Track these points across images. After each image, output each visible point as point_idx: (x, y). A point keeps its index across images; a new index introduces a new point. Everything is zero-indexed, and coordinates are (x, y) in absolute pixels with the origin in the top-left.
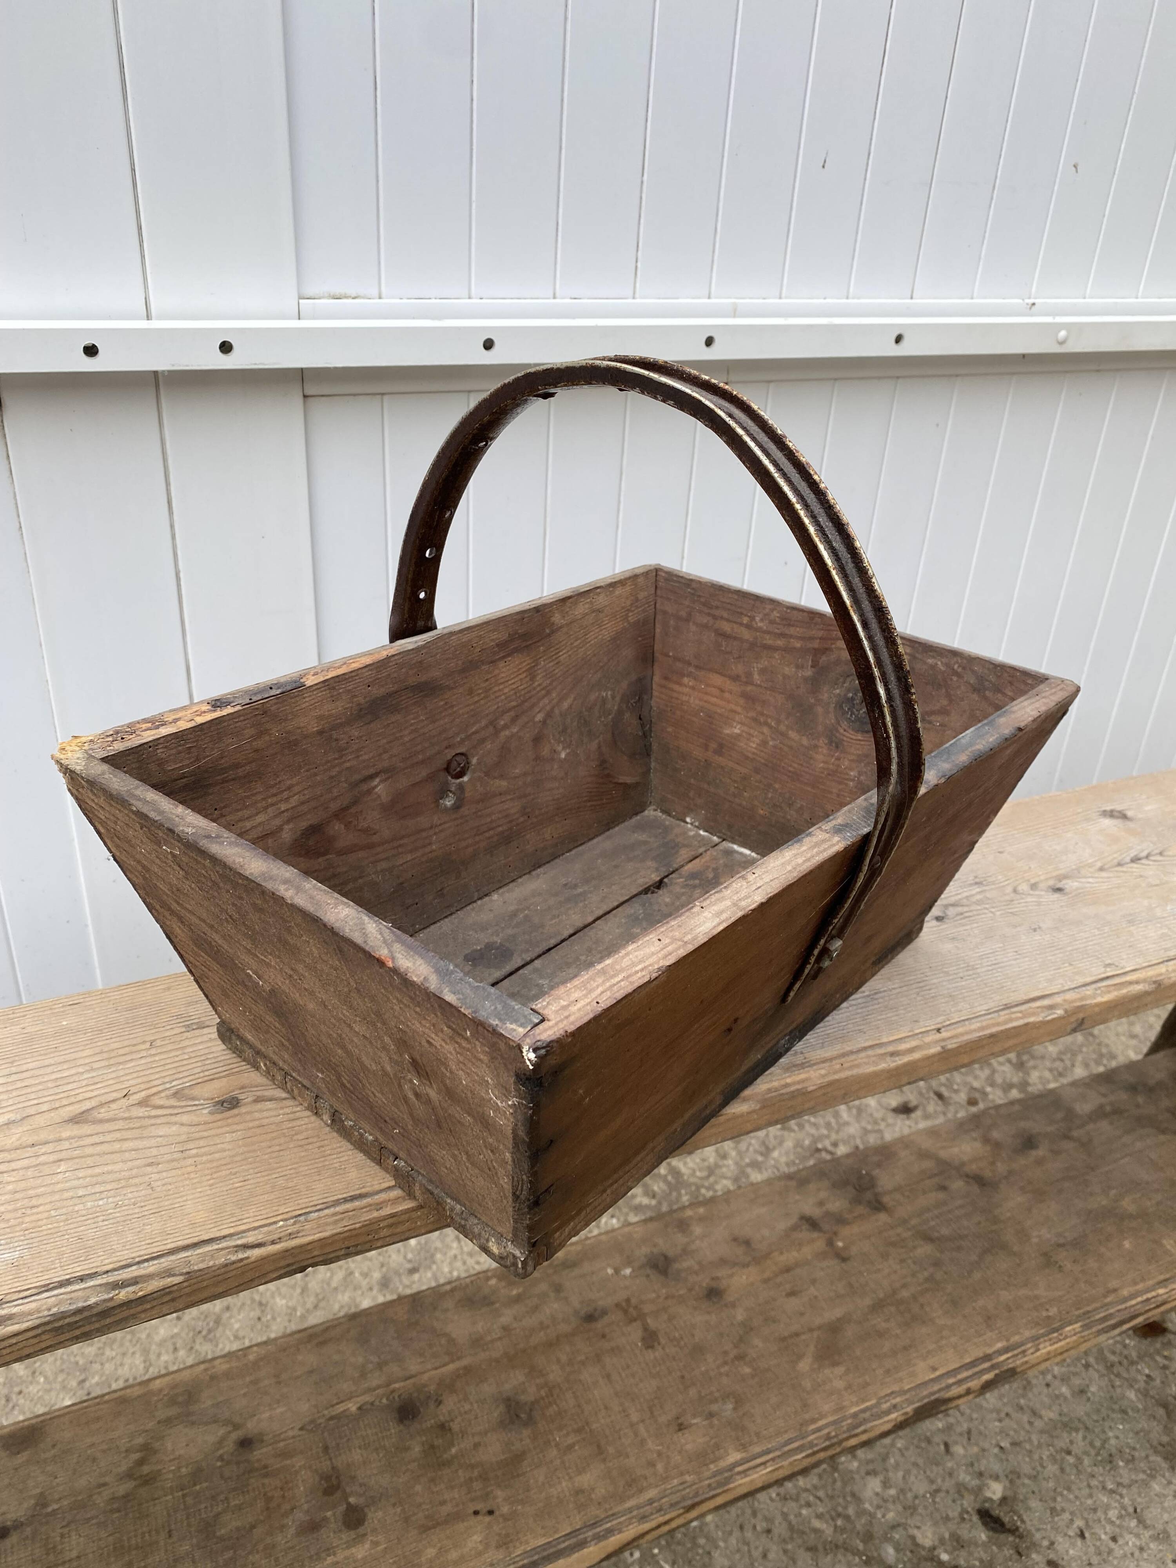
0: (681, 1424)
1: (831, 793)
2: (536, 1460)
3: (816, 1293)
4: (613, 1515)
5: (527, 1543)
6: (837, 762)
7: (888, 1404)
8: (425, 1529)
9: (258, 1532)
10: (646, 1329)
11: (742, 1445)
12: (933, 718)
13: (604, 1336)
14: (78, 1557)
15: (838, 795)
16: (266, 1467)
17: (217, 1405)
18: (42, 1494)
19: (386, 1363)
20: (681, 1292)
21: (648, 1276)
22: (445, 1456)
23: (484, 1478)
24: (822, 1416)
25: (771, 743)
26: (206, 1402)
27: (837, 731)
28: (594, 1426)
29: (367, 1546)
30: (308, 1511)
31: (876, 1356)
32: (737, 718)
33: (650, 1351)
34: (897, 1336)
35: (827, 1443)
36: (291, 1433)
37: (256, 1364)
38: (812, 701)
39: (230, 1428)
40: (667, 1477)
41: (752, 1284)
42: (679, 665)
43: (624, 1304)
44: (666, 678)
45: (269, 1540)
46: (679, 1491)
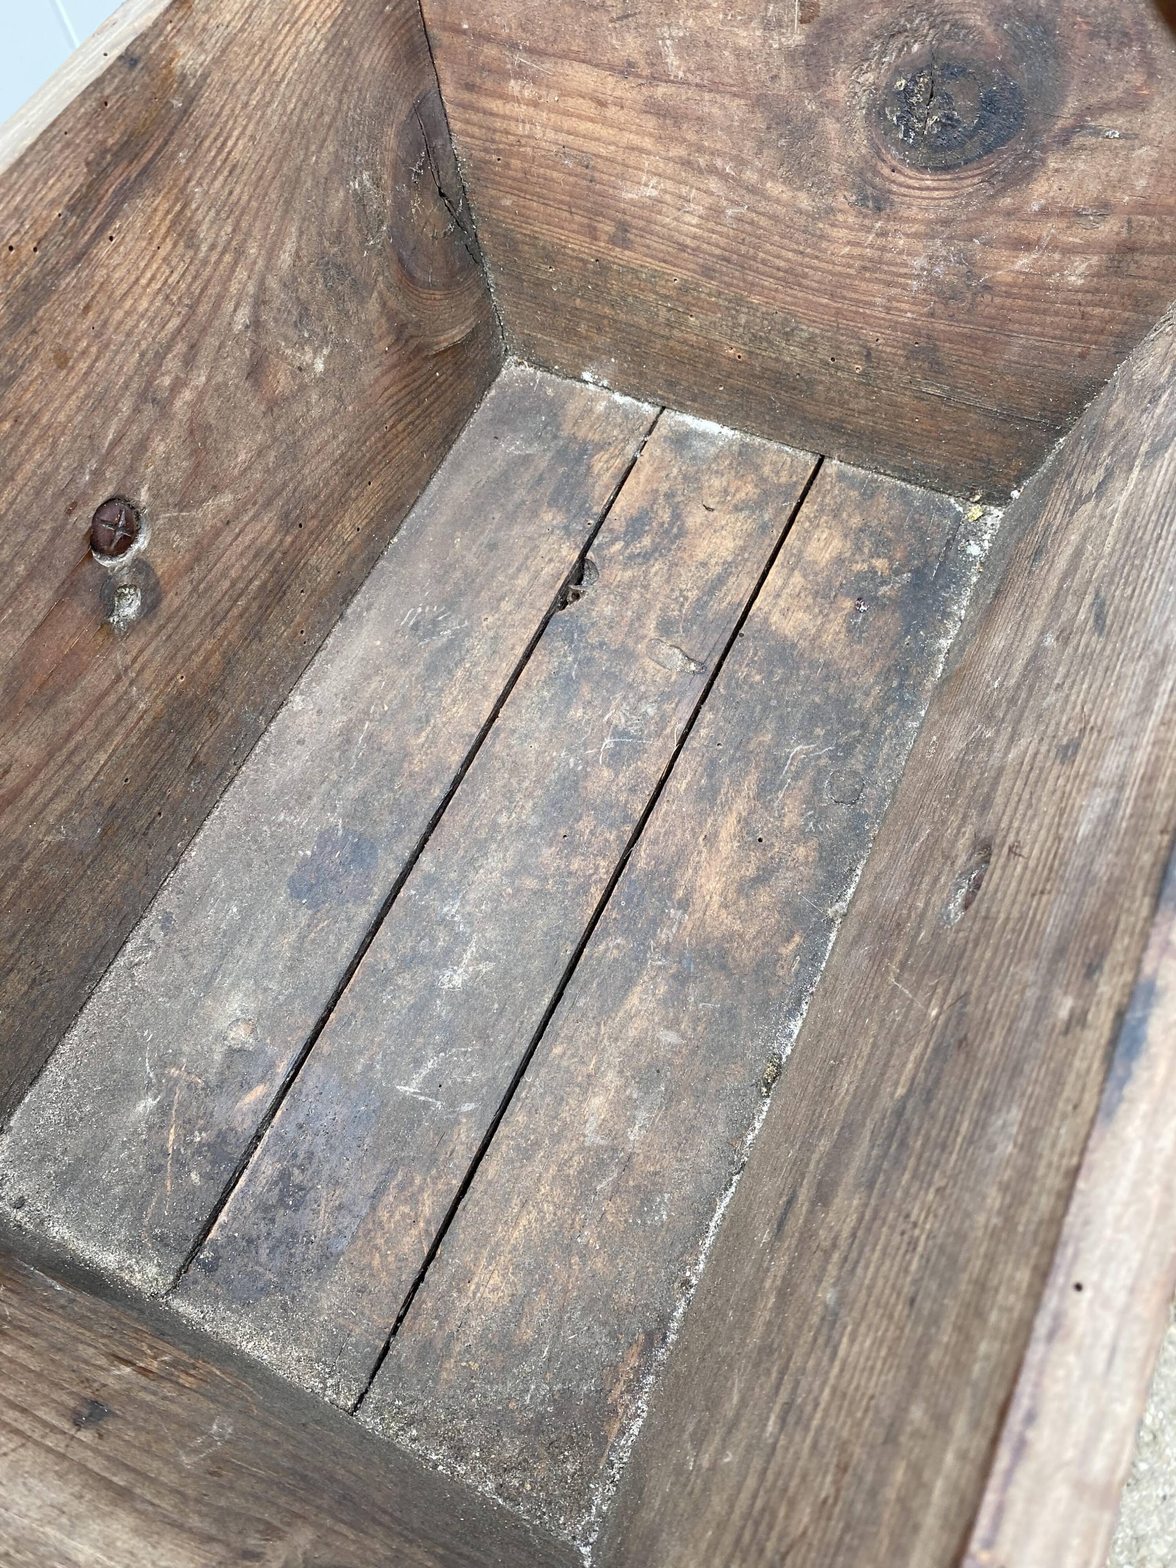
1: (872, 304)
6: (881, 241)
12: (1104, 121)
15: (888, 310)
25: (729, 212)
27: (876, 173)
32: (646, 163)
38: (811, 107)
42: (490, 51)
44: (470, 87)
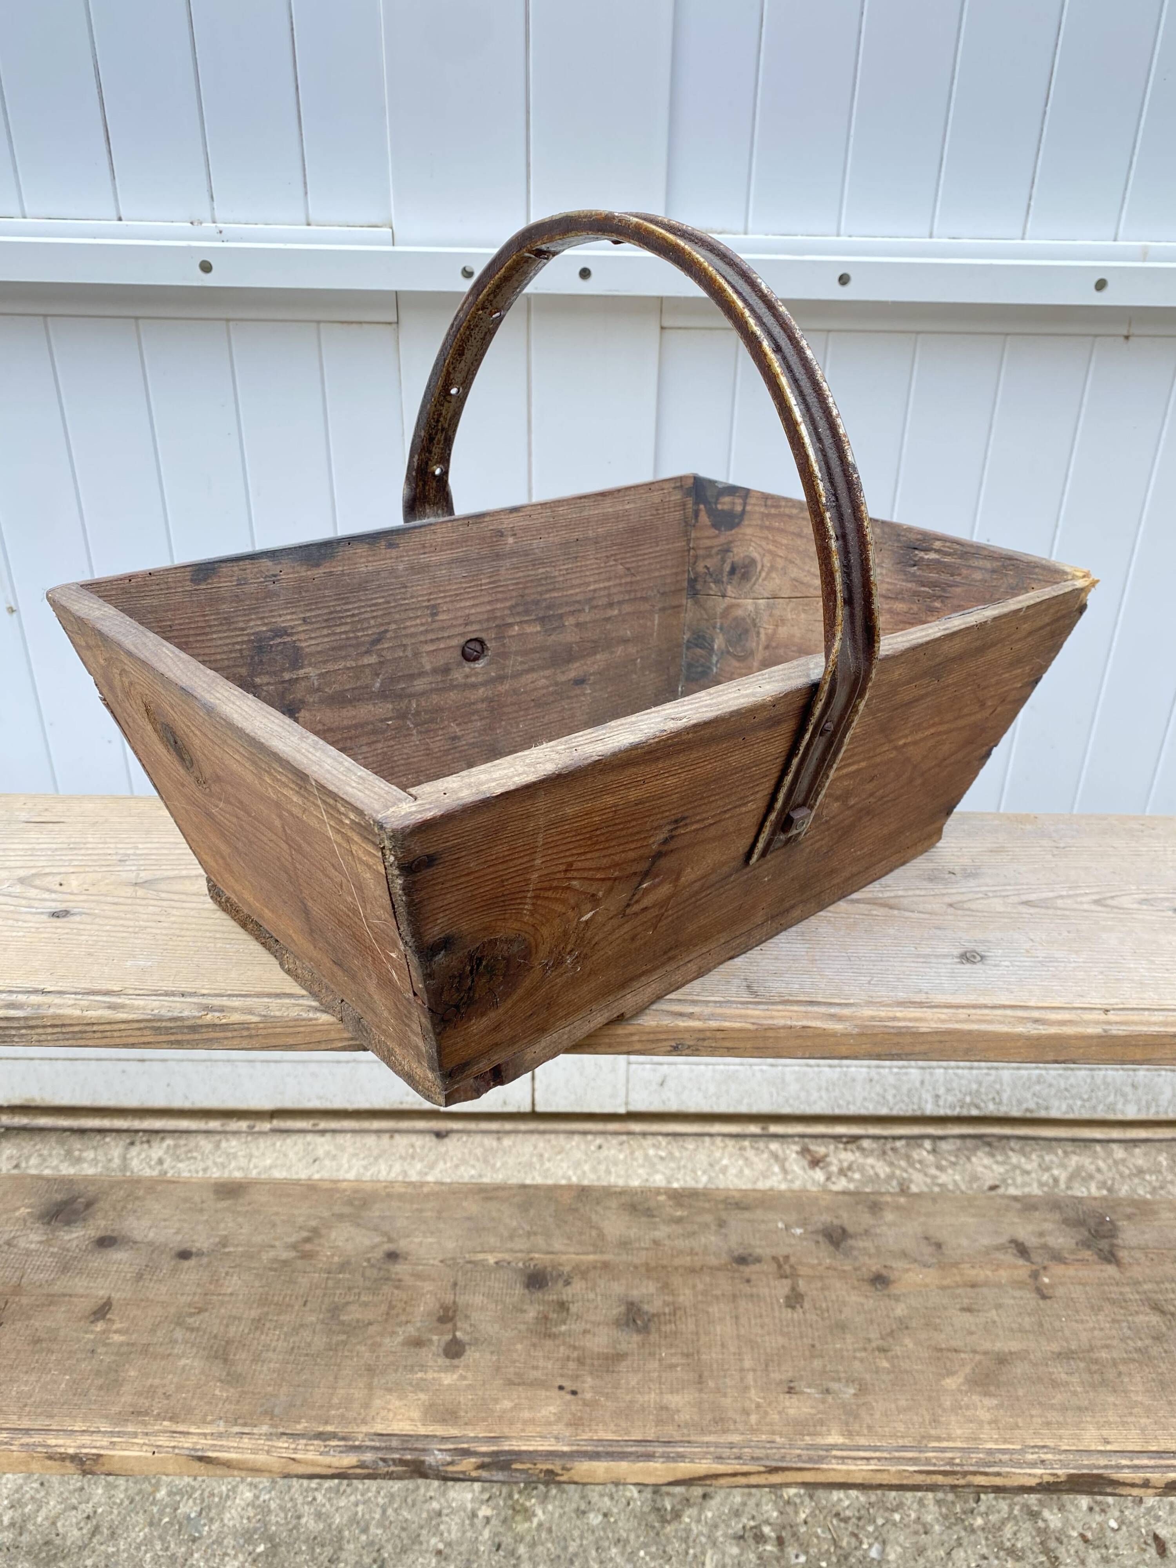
0: (791, 1388)
2: (635, 1365)
3: (996, 1318)
4: (689, 1442)
5: (596, 1431)
7: (1035, 1456)
8: (510, 1383)
9: (372, 1329)
10: (793, 1289)
11: (849, 1431)
13: (748, 1281)
14: (231, 1294)
16: (400, 1280)
17: (383, 1218)
18: (226, 1236)
19: (535, 1234)
20: (846, 1268)
21: (818, 1242)
22: (554, 1330)
23: (580, 1361)
24: (949, 1438)
26: (376, 1212)
28: (704, 1357)
29: (455, 1376)
30: (418, 1329)
31: (1040, 1403)
33: (789, 1310)
34: (1075, 1393)
35: (948, 1468)
36: (431, 1262)
37: (427, 1196)
39: (385, 1239)
40: (757, 1430)
41: (926, 1286)
43: (781, 1259)
45: (378, 1339)
46: (764, 1448)
